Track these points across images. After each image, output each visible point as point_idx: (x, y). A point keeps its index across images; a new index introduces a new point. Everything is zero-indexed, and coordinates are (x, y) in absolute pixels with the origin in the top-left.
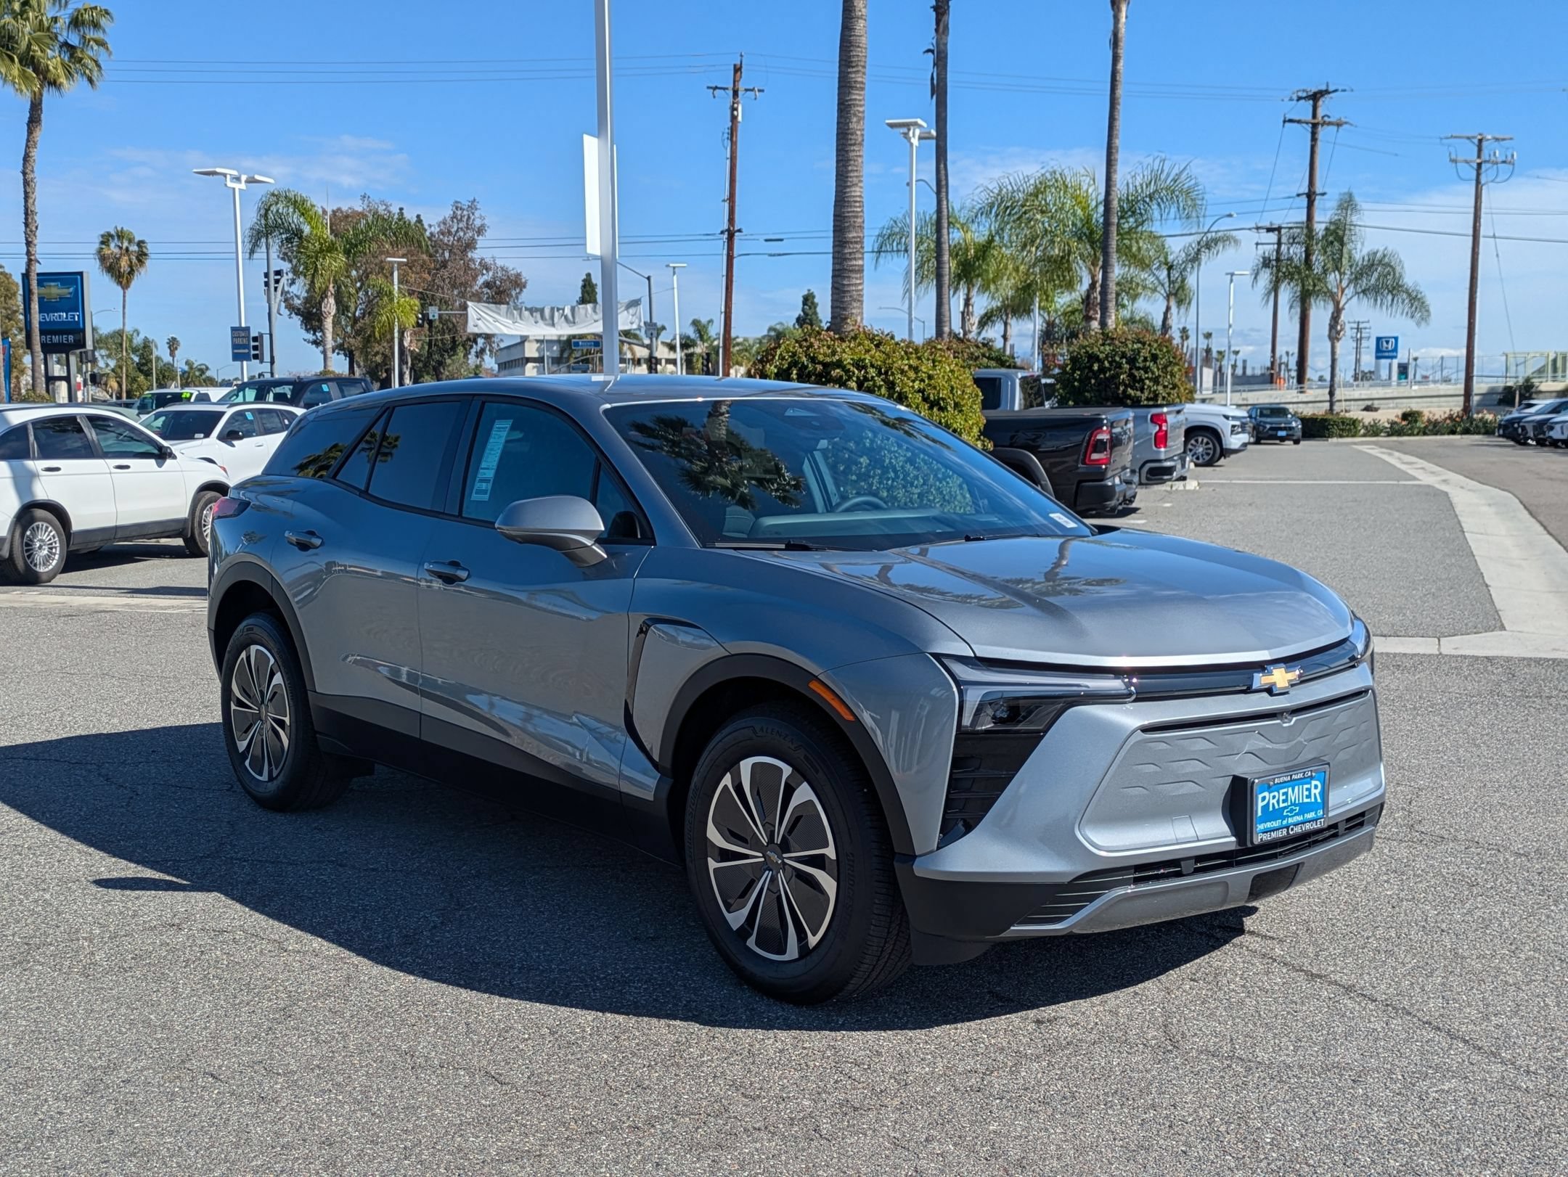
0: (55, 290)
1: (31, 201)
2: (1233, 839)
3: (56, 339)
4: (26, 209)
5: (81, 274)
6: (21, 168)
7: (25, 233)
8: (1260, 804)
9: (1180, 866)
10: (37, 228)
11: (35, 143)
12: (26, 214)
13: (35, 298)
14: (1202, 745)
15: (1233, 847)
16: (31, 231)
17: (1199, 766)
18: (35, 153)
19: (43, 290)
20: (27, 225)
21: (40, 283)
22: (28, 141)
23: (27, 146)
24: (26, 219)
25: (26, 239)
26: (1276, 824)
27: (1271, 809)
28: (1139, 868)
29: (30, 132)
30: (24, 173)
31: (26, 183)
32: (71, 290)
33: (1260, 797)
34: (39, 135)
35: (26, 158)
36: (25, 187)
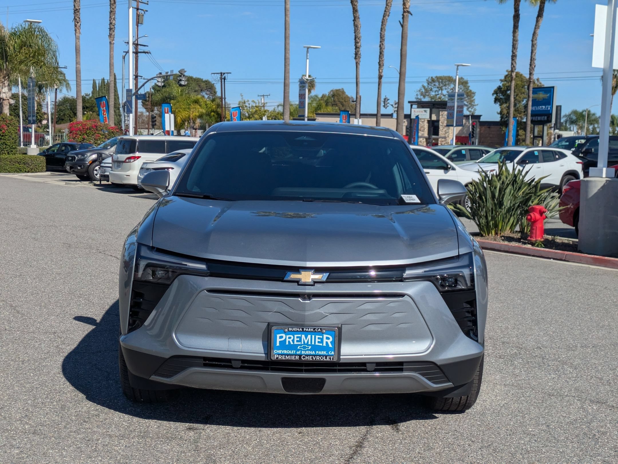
0: (541, 95)
1: (534, 54)
2: (264, 355)
3: (539, 118)
4: (531, 57)
5: (553, 87)
6: (531, 38)
7: (530, 69)
8: (278, 340)
9: (231, 363)
10: (535, 66)
11: (539, 26)
12: (531, 60)
13: (531, 99)
14: (246, 304)
15: (263, 359)
16: (532, 68)
17: (244, 314)
18: (538, 31)
19: (536, 96)
20: (531, 65)
21: (534, 93)
22: (536, 26)
23: (535, 28)
24: (531, 62)
25: (530, 72)
26: (293, 352)
27: (287, 343)
28: (205, 359)
29: (537, 21)
30: (532, 41)
31: (533, 46)
32: (548, 95)
33: (278, 336)
34: (543, 22)
35: (534, 34)
36: (532, 47)
